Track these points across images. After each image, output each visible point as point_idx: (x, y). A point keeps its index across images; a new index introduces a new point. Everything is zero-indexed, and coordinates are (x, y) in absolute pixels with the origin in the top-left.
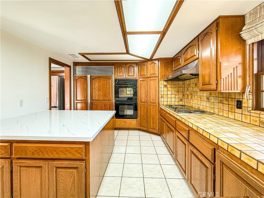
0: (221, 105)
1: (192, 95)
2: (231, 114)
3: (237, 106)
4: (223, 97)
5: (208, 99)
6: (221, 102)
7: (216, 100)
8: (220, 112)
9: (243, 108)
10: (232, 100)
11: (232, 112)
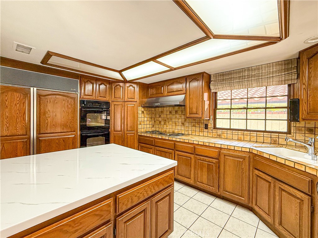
0: (194, 128)
1: (166, 121)
2: (201, 133)
3: (205, 127)
4: (196, 123)
5: (183, 124)
6: (194, 126)
7: (190, 125)
8: (193, 133)
9: (209, 128)
10: (202, 124)
11: (202, 132)
